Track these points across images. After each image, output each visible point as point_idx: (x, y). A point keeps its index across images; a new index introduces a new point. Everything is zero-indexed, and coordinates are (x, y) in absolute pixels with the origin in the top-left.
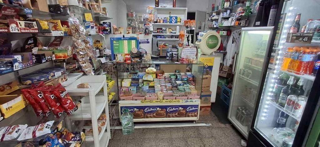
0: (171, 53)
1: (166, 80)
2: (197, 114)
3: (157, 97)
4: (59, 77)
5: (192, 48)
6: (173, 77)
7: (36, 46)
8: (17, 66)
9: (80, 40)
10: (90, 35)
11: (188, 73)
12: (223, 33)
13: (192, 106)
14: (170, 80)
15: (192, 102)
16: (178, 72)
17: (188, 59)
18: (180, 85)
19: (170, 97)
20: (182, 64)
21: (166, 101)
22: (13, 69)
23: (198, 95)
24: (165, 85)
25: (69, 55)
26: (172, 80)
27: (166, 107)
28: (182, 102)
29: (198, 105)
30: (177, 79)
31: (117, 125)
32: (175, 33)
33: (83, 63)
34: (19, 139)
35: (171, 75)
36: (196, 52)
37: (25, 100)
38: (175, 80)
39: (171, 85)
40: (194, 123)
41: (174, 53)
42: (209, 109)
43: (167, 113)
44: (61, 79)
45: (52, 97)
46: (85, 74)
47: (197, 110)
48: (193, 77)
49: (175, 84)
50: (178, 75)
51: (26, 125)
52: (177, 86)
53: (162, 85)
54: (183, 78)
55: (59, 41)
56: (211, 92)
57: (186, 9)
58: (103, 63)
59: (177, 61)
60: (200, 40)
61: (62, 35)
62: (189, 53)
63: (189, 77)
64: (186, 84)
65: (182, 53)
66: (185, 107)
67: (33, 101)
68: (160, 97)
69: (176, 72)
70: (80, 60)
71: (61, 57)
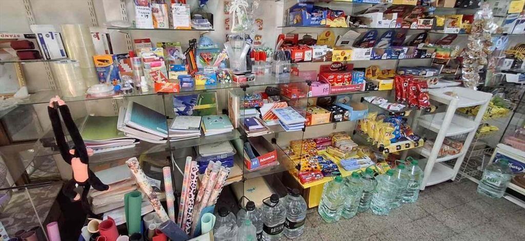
4: (429, 77)
7: (423, 42)
8: (402, 56)
9: (479, 41)
10: (505, 34)
22: (398, 57)
25: (452, 55)
31: (475, 177)
33: (467, 71)
34: (380, 106)
37: (393, 85)
44: (430, 80)
45: (414, 88)
46: (462, 85)
51: (387, 101)
55: (449, 39)
58: (507, 81)
61: (456, 32)
67: (398, 88)
70: (465, 66)
71: (441, 56)
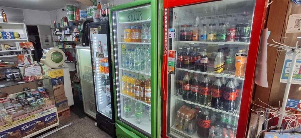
0: (11, 74)
1: (13, 101)
2: (57, 120)
3: (4, 122)
5: (35, 66)
6: (22, 97)
11: (39, 88)
12: (69, 46)
13: (49, 116)
14: (19, 100)
15: (49, 111)
16: (27, 90)
17: (33, 77)
18: (32, 101)
19: (22, 116)
20: (28, 82)
21: (17, 122)
23: (53, 104)
24: (12, 107)
26: (21, 99)
27: (19, 128)
28: (38, 116)
29: (55, 113)
30: (27, 96)
32: (15, 49)
35: (18, 95)
36: (41, 69)
38: (24, 99)
39: (21, 104)
40: (57, 128)
41: (15, 74)
42: (69, 111)
43: (22, 132)
47: (56, 117)
48: (46, 90)
49: (26, 102)
50: (27, 93)
52: (29, 103)
53: (8, 107)
54: (35, 94)
56: (67, 98)
57: (23, 25)
59: (22, 81)
60: (45, 57)
62: (34, 71)
63: (41, 91)
64: (38, 98)
65: (26, 73)
66: (42, 119)
68: (8, 121)
69: (24, 90)
